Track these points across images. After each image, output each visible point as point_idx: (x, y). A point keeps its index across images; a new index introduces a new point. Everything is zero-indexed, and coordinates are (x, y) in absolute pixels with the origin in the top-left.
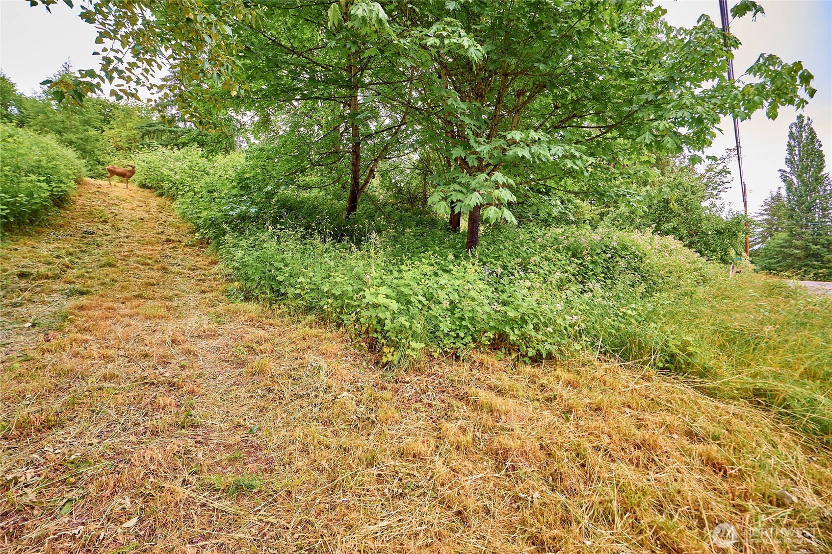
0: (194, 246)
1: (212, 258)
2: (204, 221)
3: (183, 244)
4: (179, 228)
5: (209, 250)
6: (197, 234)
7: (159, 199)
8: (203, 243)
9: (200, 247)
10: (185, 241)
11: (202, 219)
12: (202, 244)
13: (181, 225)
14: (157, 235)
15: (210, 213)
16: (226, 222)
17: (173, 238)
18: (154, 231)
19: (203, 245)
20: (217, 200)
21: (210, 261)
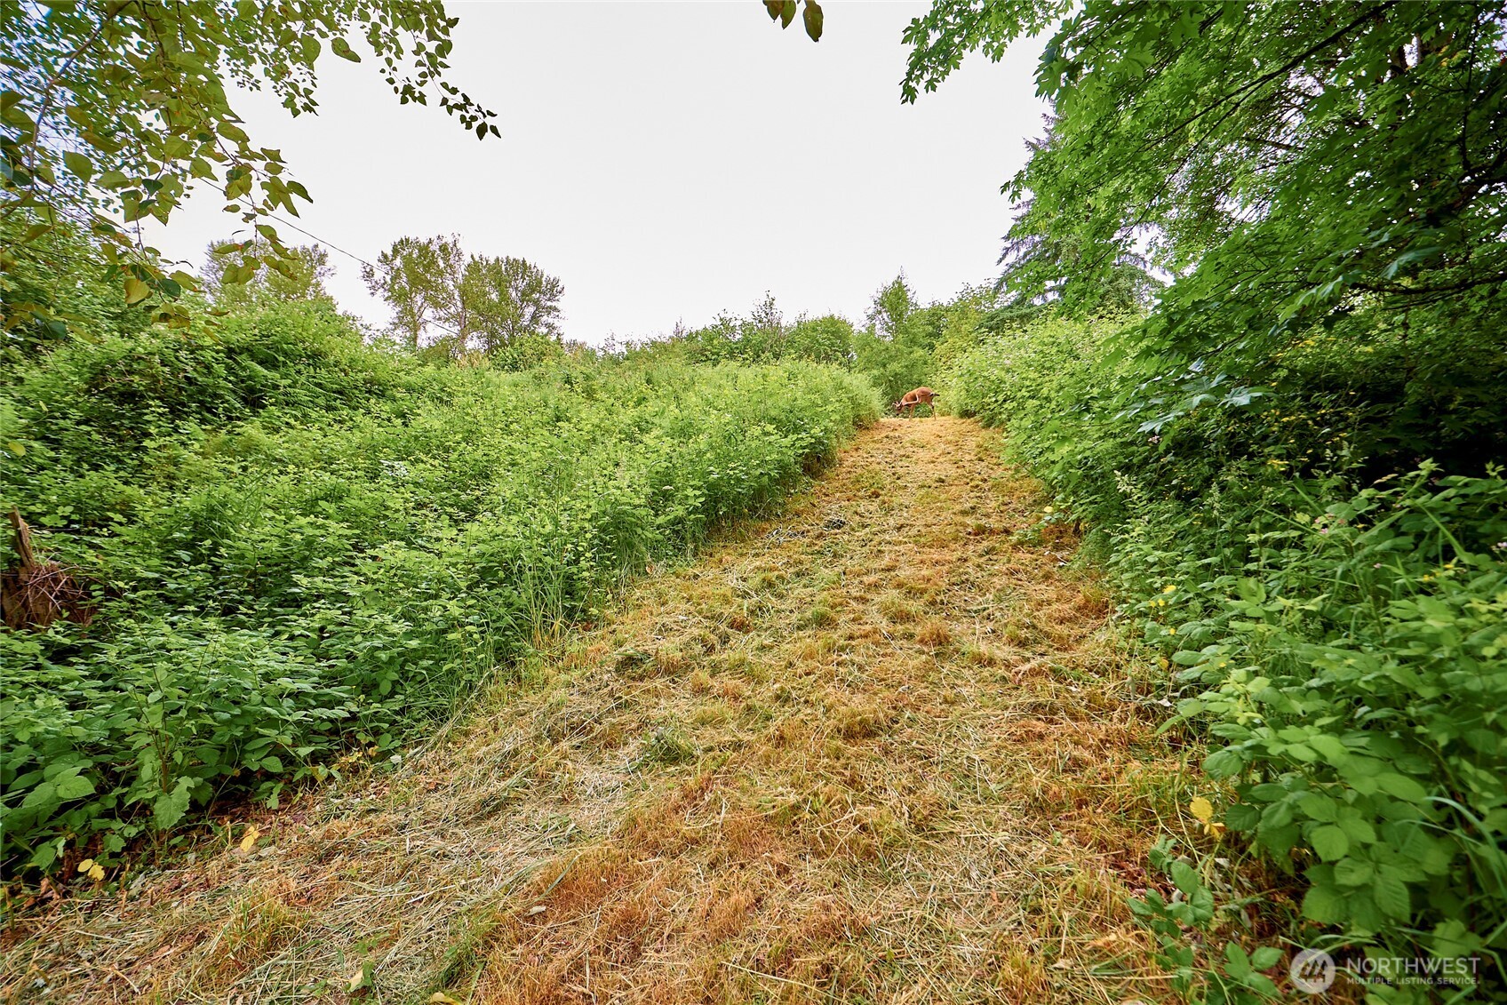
0: (1040, 543)
1: (1087, 589)
2: (1064, 470)
3: (1014, 538)
4: (1011, 492)
5: (1078, 558)
6: (1048, 509)
7: (984, 432)
8: (1063, 535)
9: (1057, 548)
10: (1024, 527)
11: (1058, 467)
12: (1061, 534)
13: (1017, 485)
14: (960, 519)
15: (1080, 447)
16: (1126, 469)
17: (993, 522)
18: (958, 508)
19: (1065, 540)
20: (1096, 406)
21: (1079, 599)
